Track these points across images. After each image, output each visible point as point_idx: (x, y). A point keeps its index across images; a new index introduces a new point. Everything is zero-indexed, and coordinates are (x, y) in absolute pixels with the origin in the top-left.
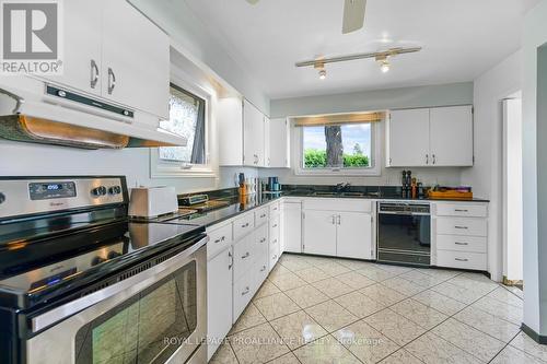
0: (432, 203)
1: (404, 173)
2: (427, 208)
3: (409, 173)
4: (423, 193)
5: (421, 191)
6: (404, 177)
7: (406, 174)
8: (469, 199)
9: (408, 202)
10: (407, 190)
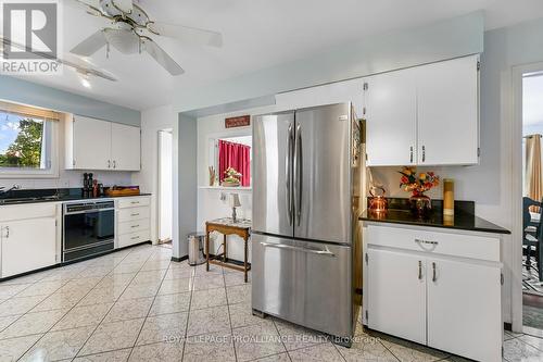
0: (115, 199)
1: (85, 175)
2: (112, 204)
3: (91, 175)
4: (105, 192)
5: (102, 191)
6: (86, 179)
7: (88, 177)
8: (138, 194)
9: (94, 201)
10: (88, 191)
